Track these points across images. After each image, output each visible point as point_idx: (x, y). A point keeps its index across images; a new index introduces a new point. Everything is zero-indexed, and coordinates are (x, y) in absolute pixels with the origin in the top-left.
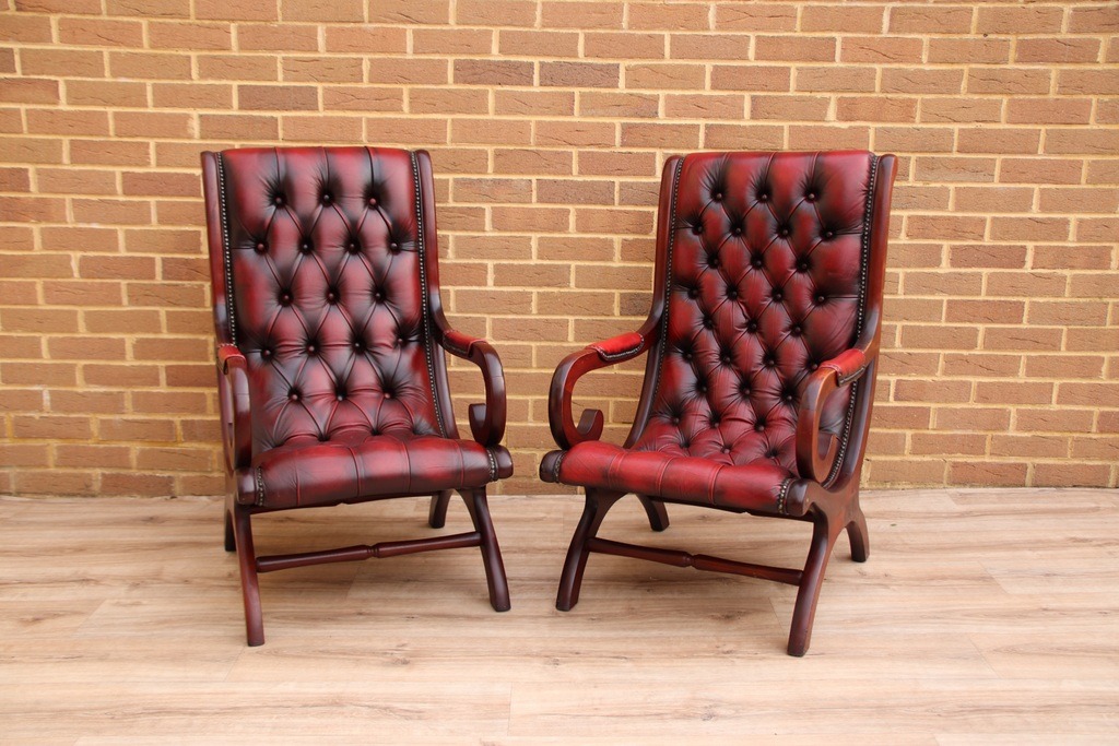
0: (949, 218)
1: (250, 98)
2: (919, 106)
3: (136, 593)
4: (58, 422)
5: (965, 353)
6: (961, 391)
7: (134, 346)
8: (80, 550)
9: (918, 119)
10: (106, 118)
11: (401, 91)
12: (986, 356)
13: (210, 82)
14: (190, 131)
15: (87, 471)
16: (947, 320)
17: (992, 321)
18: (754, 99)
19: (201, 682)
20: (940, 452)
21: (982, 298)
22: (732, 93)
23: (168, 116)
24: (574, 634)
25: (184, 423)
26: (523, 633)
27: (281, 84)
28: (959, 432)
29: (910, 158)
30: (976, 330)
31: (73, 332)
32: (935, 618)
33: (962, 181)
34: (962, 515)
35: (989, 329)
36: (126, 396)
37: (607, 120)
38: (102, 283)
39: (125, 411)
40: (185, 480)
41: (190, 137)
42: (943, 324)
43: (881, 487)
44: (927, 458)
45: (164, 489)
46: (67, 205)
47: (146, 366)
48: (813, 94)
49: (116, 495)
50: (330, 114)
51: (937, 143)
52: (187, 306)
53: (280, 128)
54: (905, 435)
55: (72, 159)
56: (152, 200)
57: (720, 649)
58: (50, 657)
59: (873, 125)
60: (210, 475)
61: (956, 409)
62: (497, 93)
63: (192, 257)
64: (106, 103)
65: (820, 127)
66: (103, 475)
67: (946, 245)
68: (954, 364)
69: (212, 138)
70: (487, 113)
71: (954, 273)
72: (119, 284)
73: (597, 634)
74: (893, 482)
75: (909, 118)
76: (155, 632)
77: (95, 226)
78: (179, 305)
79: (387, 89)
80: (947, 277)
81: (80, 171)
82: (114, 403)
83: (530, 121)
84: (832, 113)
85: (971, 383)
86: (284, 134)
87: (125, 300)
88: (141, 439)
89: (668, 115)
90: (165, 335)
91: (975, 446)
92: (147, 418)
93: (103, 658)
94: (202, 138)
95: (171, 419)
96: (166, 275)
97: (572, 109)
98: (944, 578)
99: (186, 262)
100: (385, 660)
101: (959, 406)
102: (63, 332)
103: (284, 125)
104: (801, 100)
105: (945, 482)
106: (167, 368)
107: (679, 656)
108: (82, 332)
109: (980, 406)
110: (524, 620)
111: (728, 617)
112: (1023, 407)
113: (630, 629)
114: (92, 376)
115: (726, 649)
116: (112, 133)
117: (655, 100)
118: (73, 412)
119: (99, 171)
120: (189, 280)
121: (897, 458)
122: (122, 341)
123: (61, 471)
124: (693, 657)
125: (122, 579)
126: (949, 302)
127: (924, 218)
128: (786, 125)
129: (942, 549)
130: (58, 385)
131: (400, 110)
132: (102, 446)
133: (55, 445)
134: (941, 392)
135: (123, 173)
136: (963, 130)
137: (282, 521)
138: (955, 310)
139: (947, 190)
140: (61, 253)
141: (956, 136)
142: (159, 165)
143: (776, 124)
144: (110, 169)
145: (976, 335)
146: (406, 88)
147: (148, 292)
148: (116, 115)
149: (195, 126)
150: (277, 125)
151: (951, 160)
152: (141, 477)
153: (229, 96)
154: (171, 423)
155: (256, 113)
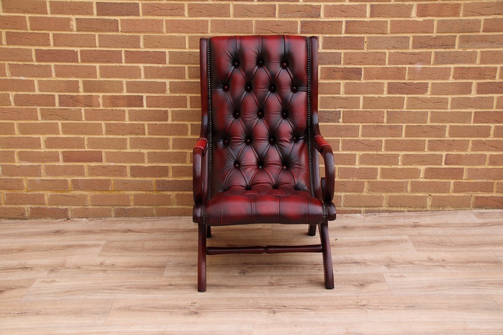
0: (476, 68)
1: (102, 9)
2: (462, 7)
3: (53, 275)
4: (6, 181)
5: (483, 139)
6: (481, 159)
7: (45, 141)
8: (21, 250)
9: (461, 14)
10: (26, 20)
11: (184, 4)
12: (495, 141)
14: (71, 27)
15: (22, 206)
16: (474, 122)
17: (499, 122)
18: (372, 6)
19: (91, 326)
20: (469, 191)
21: (494, 110)
22: (360, 3)
23: (59, 19)
24: (282, 295)
25: (73, 181)
26: (256, 295)
28: (479, 181)
29: (456, 36)
30: (490, 127)
31: (12, 134)
32: (472, 285)
33: (484, 48)
34: (482, 225)
35: (497, 126)
36: (42, 167)
37: (293, 19)
38: (27, 108)
39: (42, 175)
40: (74, 210)
41: (71, 30)
42: (472, 124)
43: (437, 209)
44: (462, 194)
45: (63, 215)
46: (6, 67)
47: (52, 152)
48: (404, 3)
49: (38, 218)
50: (146, 17)
51: (471, 27)
52: (73, 120)
53: (119, 25)
54: (450, 183)
55: (7, 42)
56: (52, 64)
57: (359, 304)
58: (10, 313)
59: (436, 19)
60: (87, 207)
61: (478, 169)
62: (235, 6)
63: (75, 94)
64: (25, 12)
65: (408, 21)
66: (31, 208)
67: (475, 82)
68: (477, 146)
69: (83, 31)
70: (230, 16)
71: (479, 97)
72: (36, 108)
73: (294, 295)
74: (443, 206)
75: (456, 14)
76: (64, 298)
77: (22, 78)
78: (68, 120)
79: (176, 4)
80: (475, 99)
81: (12, 49)
82: (36, 171)
83: (252, 21)
84: (414, 13)
85: (486, 155)
86: (122, 29)
87: (40, 117)
88: (51, 190)
89: (326, 16)
90: (62, 136)
91: (488, 188)
92: (53, 178)
93: (38, 313)
94: (78, 31)
95: (66, 179)
96: (61, 104)
97: (275, 14)
98: (475, 262)
99: (72, 97)
100: (187, 312)
101: (479, 167)
102: (6, 134)
103: (122, 24)
104: (398, 6)
105: (471, 206)
106: (63, 153)
107: (338, 308)
108: (17, 134)
109: (491, 167)
110: (256, 287)
111: (362, 285)
113: (311, 292)
114: (23, 157)
115: (362, 304)
116: (29, 28)
117: (319, 8)
118: (14, 176)
119: (23, 49)
120: (73, 106)
121: (446, 195)
122: (39, 138)
123: (8, 206)
124: (345, 308)
125: (45, 267)
126: (475, 112)
127: (463, 68)
128: (389, 20)
129: (472, 245)
130: (6, 162)
131: (183, 15)
132: (30, 193)
133: (5, 193)
134: (470, 160)
135: (36, 50)
136: (486, 19)
137: (126, 232)
138: (479, 117)
139: (476, 53)
140: (4, 92)
141: (482, 23)
142: (55, 45)
143: (384, 19)
144: (29, 47)
145: (490, 130)
146: (186, 3)
147: (52, 113)
148: (30, 18)
149: (74, 24)
150: (118, 24)
151: (479, 36)
152: (51, 209)
153: (92, 8)
154: (66, 181)
155: (106, 17)
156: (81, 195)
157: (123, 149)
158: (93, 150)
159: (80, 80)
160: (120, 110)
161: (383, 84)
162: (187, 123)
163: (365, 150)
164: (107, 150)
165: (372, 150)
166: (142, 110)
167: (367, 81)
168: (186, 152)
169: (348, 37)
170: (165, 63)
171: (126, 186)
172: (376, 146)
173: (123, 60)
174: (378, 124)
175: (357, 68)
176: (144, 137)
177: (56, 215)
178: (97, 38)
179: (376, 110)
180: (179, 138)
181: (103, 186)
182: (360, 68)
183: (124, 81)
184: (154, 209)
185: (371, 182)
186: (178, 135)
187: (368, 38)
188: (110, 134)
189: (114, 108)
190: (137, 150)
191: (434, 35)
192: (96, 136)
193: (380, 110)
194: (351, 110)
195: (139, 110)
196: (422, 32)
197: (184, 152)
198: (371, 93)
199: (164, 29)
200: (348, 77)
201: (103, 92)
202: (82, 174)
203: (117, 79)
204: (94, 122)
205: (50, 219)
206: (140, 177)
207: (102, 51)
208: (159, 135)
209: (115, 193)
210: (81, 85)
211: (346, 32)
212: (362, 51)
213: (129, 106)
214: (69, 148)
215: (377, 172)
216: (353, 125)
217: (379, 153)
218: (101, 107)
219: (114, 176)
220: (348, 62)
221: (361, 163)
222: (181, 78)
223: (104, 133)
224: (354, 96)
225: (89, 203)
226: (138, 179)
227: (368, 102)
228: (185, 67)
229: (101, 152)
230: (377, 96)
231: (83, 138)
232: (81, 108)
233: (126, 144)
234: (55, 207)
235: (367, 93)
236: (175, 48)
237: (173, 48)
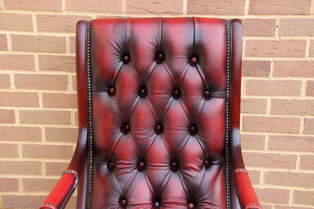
161: (301, 82)
162: (40, 126)
163: (272, 167)
165: (282, 167)
167: (277, 79)
168: (40, 162)
169: (253, 19)
170: (7, 50)
172: (289, 162)
174: (291, 135)
175: (264, 61)
179: (289, 116)
180: (31, 145)
182: (268, 62)
185: (280, 207)
186: (29, 141)
187: (282, 20)
193: (294, 116)
194: (254, 115)
197: (37, 162)
198: (283, 94)
200: (251, 73)
208: (4, 140)
211: (250, 13)
212: (272, 38)
215: (289, 196)
216: (257, 135)
217: (292, 171)
220: (252, 53)
221: (266, 183)
222: (30, 70)
224: (259, 97)
227: (278, 106)
228: (33, 56)
230: (290, 98)
235: (277, 95)
236: (19, 30)
237: (16, 30)
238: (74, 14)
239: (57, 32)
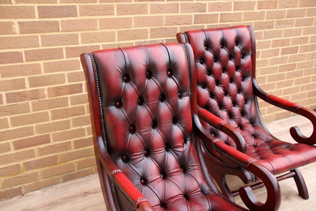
0: (282, 40)
1: (44, 12)
2: (278, 3)
5: (282, 81)
9: (278, 7)
11: (113, 6)
12: (287, 81)
13: (22, 5)
14: (14, 30)
16: (279, 72)
17: (289, 70)
18: (235, 3)
20: (273, 112)
21: (287, 63)
22: (229, 1)
25: (25, 163)
27: (59, 5)
29: (274, 21)
33: (286, 27)
35: (288, 73)
37: (190, 14)
40: (27, 187)
41: (14, 33)
44: (270, 114)
45: (17, 193)
50: (82, 18)
51: (282, 15)
52: (21, 113)
54: (266, 109)
59: (266, 10)
60: (39, 181)
62: (151, 5)
63: (21, 90)
65: (253, 12)
67: (281, 48)
68: (279, 85)
69: (26, 33)
70: (147, 13)
71: (282, 57)
75: (276, 7)
78: (16, 113)
79: (108, 5)
80: (280, 58)
83: (163, 16)
84: (256, 7)
85: (282, 90)
86: (62, 29)
88: (4, 176)
89: (209, 11)
90: (11, 128)
92: (5, 166)
94: (21, 33)
95: (18, 163)
96: (8, 101)
97: (178, 10)
99: (19, 93)
103: (62, 24)
104: (248, 3)
105: (274, 120)
106: (14, 142)
112: (293, 94)
117: (205, 5)
120: (21, 101)
121: (263, 116)
126: (280, 66)
127: (276, 40)
128: (243, 12)
131: (113, 14)
136: (289, 10)
137: (85, 195)
138: (281, 69)
139: (282, 31)
141: (286, 12)
143: (241, 12)
145: (285, 75)
146: (115, 4)
149: (16, 28)
150: (59, 24)
151: (284, 20)
152: (5, 192)
153: (33, 11)
154: (18, 165)
155: (47, 20)
156: (33, 173)
157: (68, 129)
158: (41, 135)
159: (26, 78)
160: (63, 98)
164: (54, 132)
166: (81, 95)
169: (221, 25)
171: (72, 156)
173: (65, 56)
176: (84, 116)
177: (11, 195)
178: (40, 38)
181: (52, 161)
183: (66, 73)
184: (94, 168)
188: (56, 119)
189: (58, 97)
190: (79, 127)
191: (265, 21)
192: (44, 123)
195: (79, 96)
196: (259, 19)
199: (98, 26)
201: (48, 85)
202: (33, 156)
203: (59, 73)
204: (41, 111)
205: (5, 200)
206: (82, 147)
207: (45, 50)
209: (62, 164)
210: (27, 82)
211: (220, 22)
213: (71, 93)
214: (19, 137)
218: (47, 98)
219: (61, 152)
223: (50, 119)
225: (40, 177)
226: (80, 149)
229: (49, 135)
231: (32, 127)
232: (28, 101)
233: (69, 125)
234: (8, 189)
236: (107, 42)
237: (106, 42)
238: (138, 29)
239: (129, 40)
